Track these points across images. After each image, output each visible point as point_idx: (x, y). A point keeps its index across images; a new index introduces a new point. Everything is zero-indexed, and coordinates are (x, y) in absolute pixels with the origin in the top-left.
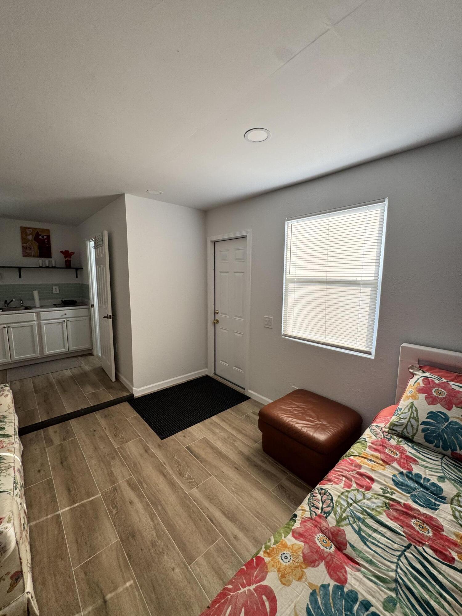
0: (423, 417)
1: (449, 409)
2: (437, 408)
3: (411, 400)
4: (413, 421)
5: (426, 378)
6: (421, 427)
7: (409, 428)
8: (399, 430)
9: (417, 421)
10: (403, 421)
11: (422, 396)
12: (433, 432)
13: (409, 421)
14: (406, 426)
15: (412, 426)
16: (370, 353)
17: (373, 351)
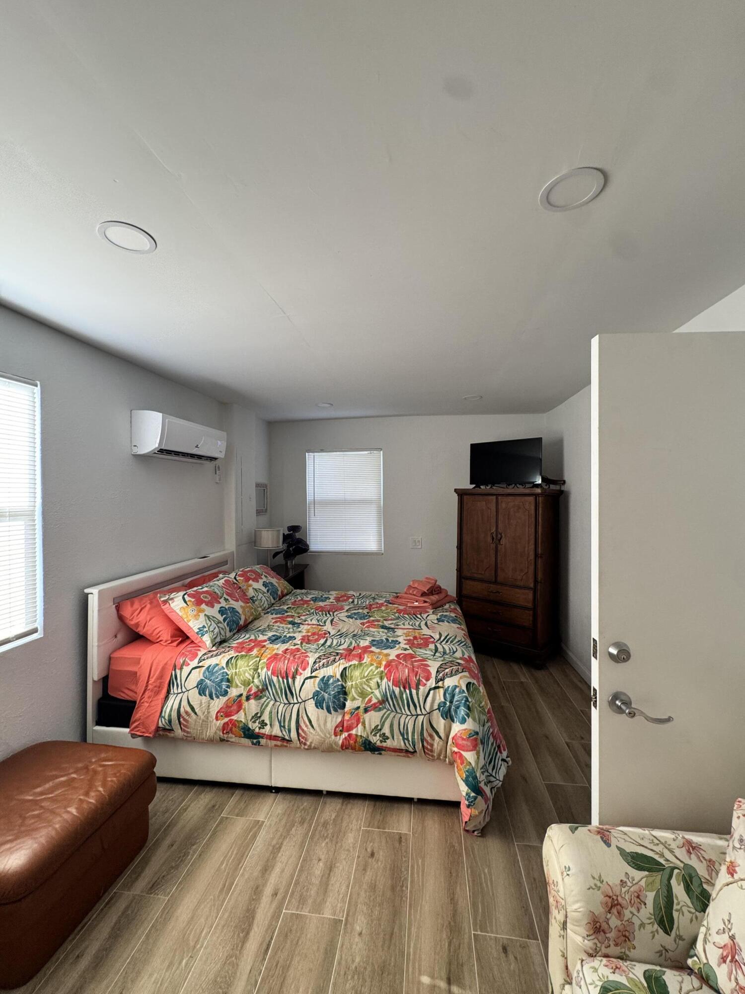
0: (219, 618)
5: (187, 594)
6: (226, 624)
9: (221, 623)
10: (215, 631)
11: (204, 606)
13: (218, 627)
15: (222, 629)
16: (35, 631)
17: (39, 624)
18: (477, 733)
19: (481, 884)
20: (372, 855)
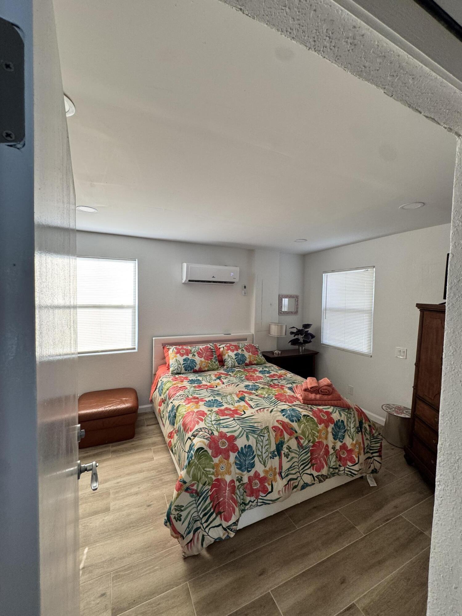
0: (182, 362)
1: (188, 356)
2: (185, 357)
3: (175, 358)
4: (179, 366)
5: (176, 348)
6: (183, 366)
7: (179, 369)
8: (175, 372)
9: (181, 365)
10: (176, 368)
11: (178, 355)
12: (187, 366)
13: (178, 366)
14: (178, 369)
15: (180, 367)
16: (134, 349)
17: (136, 347)
18: (185, 482)
19: (145, 568)
20: (149, 506)
